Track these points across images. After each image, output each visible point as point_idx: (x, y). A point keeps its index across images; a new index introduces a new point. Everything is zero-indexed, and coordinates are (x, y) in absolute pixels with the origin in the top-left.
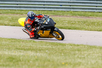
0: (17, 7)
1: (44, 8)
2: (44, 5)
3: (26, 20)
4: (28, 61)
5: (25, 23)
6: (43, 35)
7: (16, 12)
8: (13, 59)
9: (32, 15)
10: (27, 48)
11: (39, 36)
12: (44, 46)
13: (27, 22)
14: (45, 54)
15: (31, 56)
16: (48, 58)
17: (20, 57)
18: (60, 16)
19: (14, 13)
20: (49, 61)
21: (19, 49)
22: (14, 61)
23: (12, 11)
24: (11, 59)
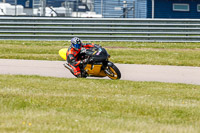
7: (185, 46)
8: (182, 112)
17: (191, 109)
21: (190, 98)
24: (179, 113)
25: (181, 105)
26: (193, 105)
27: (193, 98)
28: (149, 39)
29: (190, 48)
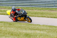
0: (30, 6)
1: (45, 6)
2: (45, 5)
3: (11, 12)
4: (36, 36)
5: (10, 13)
6: (20, 20)
7: (29, 8)
8: (28, 35)
9: (14, 9)
10: (36, 29)
11: (18, 20)
12: (45, 28)
13: (12, 13)
14: (45, 32)
15: (38, 33)
16: (47, 34)
17: (31, 34)
18: (54, 11)
19: (28, 9)
20: (48, 36)
21: (31, 29)
22: (28, 36)
23: (27, 8)
24: (27, 35)
25: (28, 32)
26: (33, 32)
27: (32, 29)
28: (15, 5)
29: (31, 9)
